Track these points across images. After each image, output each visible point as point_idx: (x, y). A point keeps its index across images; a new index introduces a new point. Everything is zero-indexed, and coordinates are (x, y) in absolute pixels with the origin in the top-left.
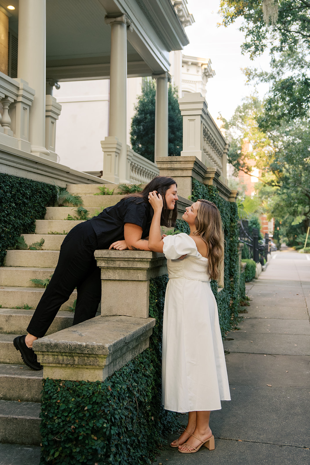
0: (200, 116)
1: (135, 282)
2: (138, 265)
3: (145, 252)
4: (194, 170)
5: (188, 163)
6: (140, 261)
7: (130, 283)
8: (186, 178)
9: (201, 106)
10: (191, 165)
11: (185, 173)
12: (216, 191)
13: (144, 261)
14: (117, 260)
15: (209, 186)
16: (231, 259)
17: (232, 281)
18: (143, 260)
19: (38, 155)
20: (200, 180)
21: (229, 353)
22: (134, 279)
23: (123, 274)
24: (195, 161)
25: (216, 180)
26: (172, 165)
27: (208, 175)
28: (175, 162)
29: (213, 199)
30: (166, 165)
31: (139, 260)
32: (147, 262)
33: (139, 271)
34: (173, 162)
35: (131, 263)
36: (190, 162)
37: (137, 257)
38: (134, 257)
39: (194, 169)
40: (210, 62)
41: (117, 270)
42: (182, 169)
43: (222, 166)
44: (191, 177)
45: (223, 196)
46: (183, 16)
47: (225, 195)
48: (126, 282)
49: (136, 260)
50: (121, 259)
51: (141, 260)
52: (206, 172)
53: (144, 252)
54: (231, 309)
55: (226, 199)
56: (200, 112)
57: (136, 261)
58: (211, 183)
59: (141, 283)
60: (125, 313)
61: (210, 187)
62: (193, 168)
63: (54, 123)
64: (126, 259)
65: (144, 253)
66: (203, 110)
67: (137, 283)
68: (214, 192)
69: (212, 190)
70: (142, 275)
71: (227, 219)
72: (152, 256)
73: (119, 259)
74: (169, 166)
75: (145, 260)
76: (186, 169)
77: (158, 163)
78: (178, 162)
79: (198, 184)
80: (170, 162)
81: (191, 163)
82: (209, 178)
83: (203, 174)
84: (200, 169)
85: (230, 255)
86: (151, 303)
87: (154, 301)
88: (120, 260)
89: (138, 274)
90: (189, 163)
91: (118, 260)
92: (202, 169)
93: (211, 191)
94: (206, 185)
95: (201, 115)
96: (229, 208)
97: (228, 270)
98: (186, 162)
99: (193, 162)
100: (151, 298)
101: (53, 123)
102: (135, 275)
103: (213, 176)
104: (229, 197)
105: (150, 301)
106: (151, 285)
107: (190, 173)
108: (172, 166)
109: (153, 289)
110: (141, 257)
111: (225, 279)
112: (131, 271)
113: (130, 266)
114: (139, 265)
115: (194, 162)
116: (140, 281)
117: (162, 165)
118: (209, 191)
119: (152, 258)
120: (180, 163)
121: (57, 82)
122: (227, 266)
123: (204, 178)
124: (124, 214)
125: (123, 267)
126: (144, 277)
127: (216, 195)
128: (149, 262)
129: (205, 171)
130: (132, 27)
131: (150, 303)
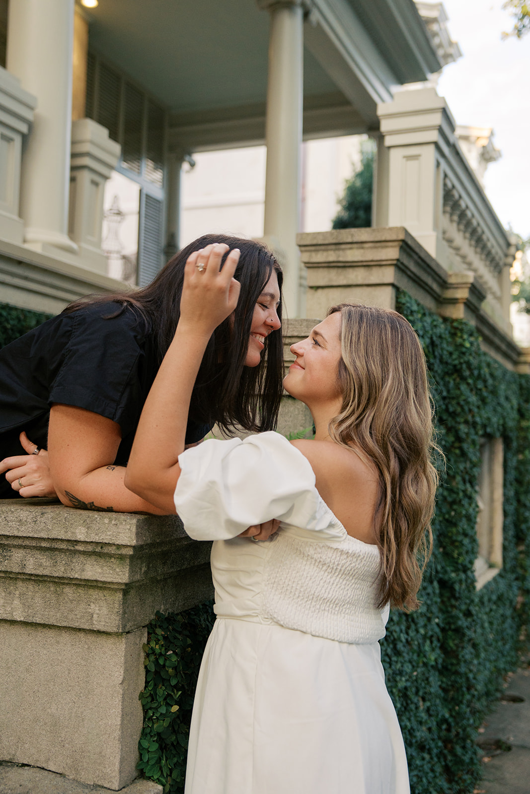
0: (432, 147)
1: (81, 635)
2: (88, 567)
3: (110, 521)
4: (400, 267)
5: (383, 247)
6: (94, 553)
7: (66, 637)
8: (378, 289)
9: (437, 119)
10: (393, 253)
11: (376, 276)
12: (471, 335)
13: (110, 556)
14: (15, 546)
15: (453, 321)
16: (519, 501)
17: (521, 552)
18: (105, 550)
19: (37, 248)
20: (428, 303)
21: (509, 748)
22: (76, 625)
23: (38, 600)
24: (403, 241)
25: (472, 307)
26: (341, 253)
27: (450, 294)
28: (349, 246)
29: (464, 353)
30: (325, 254)
31: (90, 548)
32: (121, 557)
33: (95, 594)
34: (343, 246)
35: (62, 559)
36: (390, 244)
37: (81, 537)
38: (69, 536)
39: (402, 263)
40: (492, 134)
41: (20, 584)
42: (367, 265)
43: (498, 293)
44: (393, 285)
45: (499, 358)
46: (440, 45)
47: (506, 356)
48: (51, 633)
49: (80, 548)
50: (27, 543)
51: (98, 549)
52: (444, 284)
53: (106, 518)
54: (520, 616)
55: (509, 366)
56: (434, 136)
57: (80, 552)
58: (459, 312)
59: (102, 640)
60: (42, 758)
61: (455, 324)
62: (398, 260)
63: (101, 187)
64: (44, 544)
65: (106, 521)
66: (441, 130)
67: (91, 638)
68: (465, 336)
69: (462, 330)
70: (105, 611)
71: (509, 410)
72: (134, 536)
73: (20, 542)
74: (331, 256)
75: (112, 550)
76: (379, 264)
77: (303, 249)
78: (355, 246)
79: (415, 308)
80: (333, 247)
81: (392, 247)
82: (454, 301)
83: (435, 287)
84: (424, 270)
85: (517, 493)
86: (150, 719)
87: (163, 710)
88: (25, 547)
89: (93, 606)
90: (386, 247)
91: (20, 547)
92: (433, 274)
93: (459, 334)
94: (445, 320)
95: (436, 144)
96: (515, 387)
97: (512, 527)
98: (378, 244)
99: (396, 244)
100: (153, 697)
101: (95, 184)
102: (83, 606)
103: (463, 294)
104: (516, 363)
105: (145, 712)
106: (153, 644)
107: (389, 275)
108: (339, 256)
109: (161, 662)
110: (97, 539)
111: (505, 548)
112: (68, 590)
113: (60, 571)
114: (93, 570)
115: (401, 243)
116: (99, 632)
117: (313, 254)
118: (453, 335)
119: (134, 543)
120: (363, 248)
121: (190, 154)
122: (510, 519)
123: (441, 301)
124: (53, 367)
125: (33, 572)
126: (113, 617)
127: (472, 344)
128: (128, 561)
129: (441, 281)
130: (315, 16)
131: (147, 718)
